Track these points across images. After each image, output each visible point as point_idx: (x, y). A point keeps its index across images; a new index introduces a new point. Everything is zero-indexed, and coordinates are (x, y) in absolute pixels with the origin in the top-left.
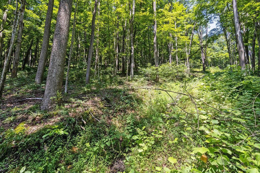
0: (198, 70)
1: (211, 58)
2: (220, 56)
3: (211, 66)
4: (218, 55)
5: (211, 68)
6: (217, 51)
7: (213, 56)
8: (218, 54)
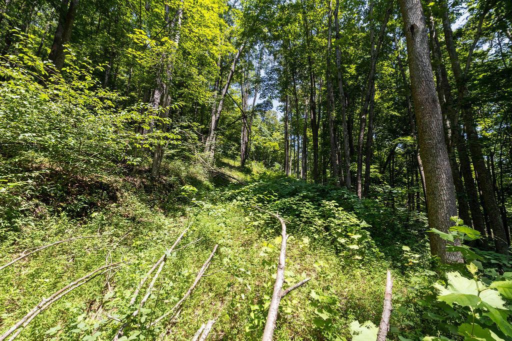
0: (232, 162)
1: (255, 145)
2: (267, 144)
3: (253, 160)
4: (265, 143)
5: (253, 163)
6: (264, 136)
7: (259, 143)
8: (264, 141)
